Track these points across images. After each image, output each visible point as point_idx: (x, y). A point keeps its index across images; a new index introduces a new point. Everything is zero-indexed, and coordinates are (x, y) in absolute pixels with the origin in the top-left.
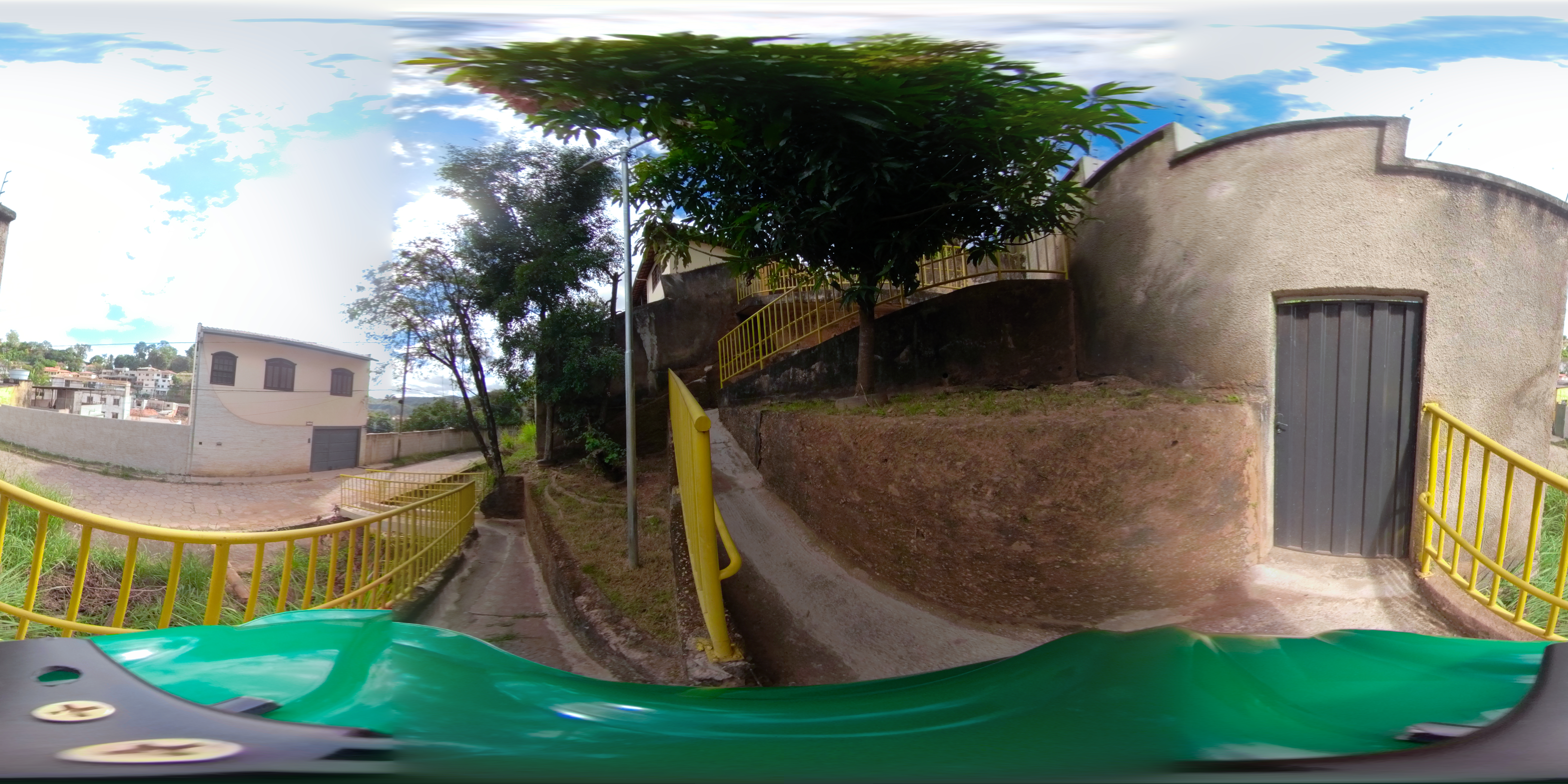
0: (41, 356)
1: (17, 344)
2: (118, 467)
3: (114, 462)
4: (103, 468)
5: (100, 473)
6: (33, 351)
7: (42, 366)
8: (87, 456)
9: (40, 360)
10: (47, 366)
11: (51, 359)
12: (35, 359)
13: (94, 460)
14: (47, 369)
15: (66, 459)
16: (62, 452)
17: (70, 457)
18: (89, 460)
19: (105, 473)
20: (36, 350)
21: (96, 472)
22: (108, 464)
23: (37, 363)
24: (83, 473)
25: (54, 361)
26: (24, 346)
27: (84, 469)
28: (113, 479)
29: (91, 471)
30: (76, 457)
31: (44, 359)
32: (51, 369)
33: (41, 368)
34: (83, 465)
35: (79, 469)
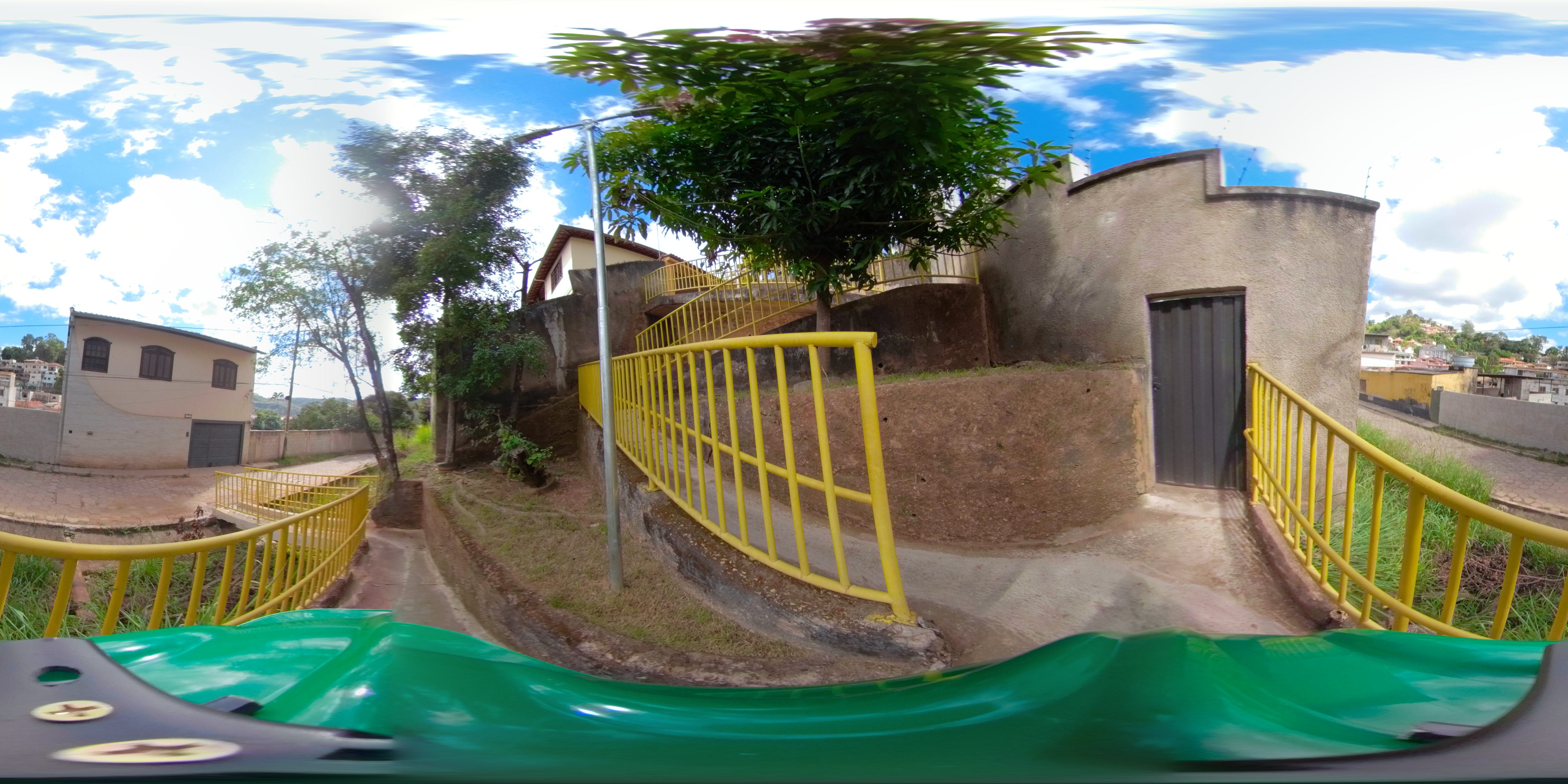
0: (1496, 347)
1: (1473, 335)
2: (1555, 453)
3: (1552, 448)
4: (1539, 454)
5: (1536, 458)
6: (1489, 342)
7: (1497, 356)
8: (1526, 441)
9: (1495, 351)
10: (1502, 356)
11: (1506, 350)
12: (1490, 350)
13: (1532, 446)
14: (1502, 359)
15: (1505, 444)
16: (1501, 437)
17: (1509, 442)
18: (1527, 445)
19: (1542, 459)
20: (1491, 341)
21: (1532, 457)
22: (1545, 450)
23: (1493, 353)
24: (1519, 458)
25: (1509, 353)
26: (1480, 337)
27: (1520, 454)
28: (1548, 464)
29: (1528, 456)
30: (1515, 442)
31: (1499, 350)
32: (1506, 359)
33: (1496, 359)
34: (1520, 450)
35: (1516, 454)
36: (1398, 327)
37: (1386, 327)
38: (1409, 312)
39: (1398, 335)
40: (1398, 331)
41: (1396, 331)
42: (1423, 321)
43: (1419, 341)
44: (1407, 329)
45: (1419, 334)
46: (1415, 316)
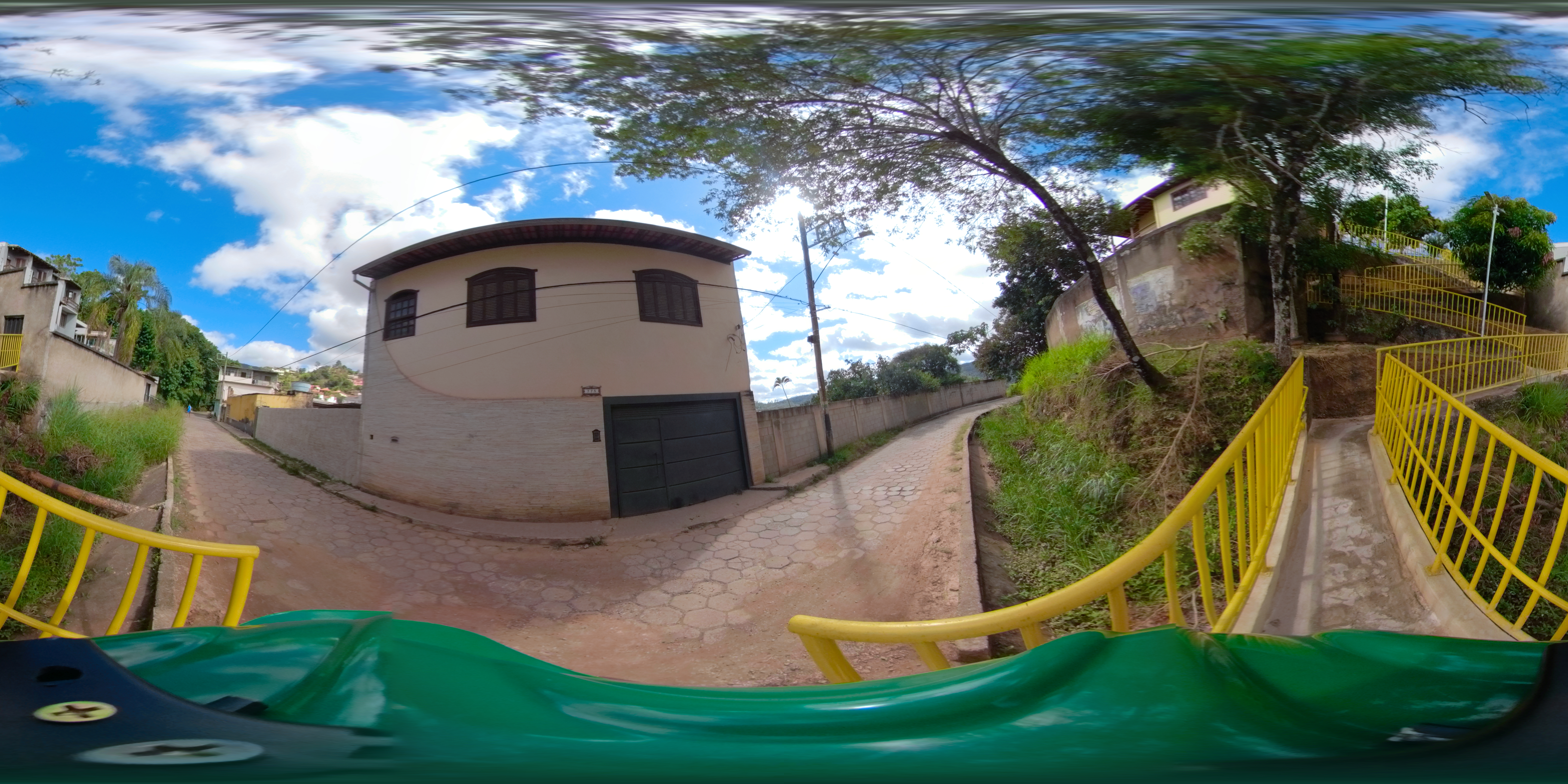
36: (326, 377)
37: (315, 376)
38: (339, 363)
39: (327, 385)
40: (326, 381)
41: (324, 381)
42: (351, 372)
43: (345, 392)
44: (336, 379)
45: (345, 385)
46: (344, 367)
